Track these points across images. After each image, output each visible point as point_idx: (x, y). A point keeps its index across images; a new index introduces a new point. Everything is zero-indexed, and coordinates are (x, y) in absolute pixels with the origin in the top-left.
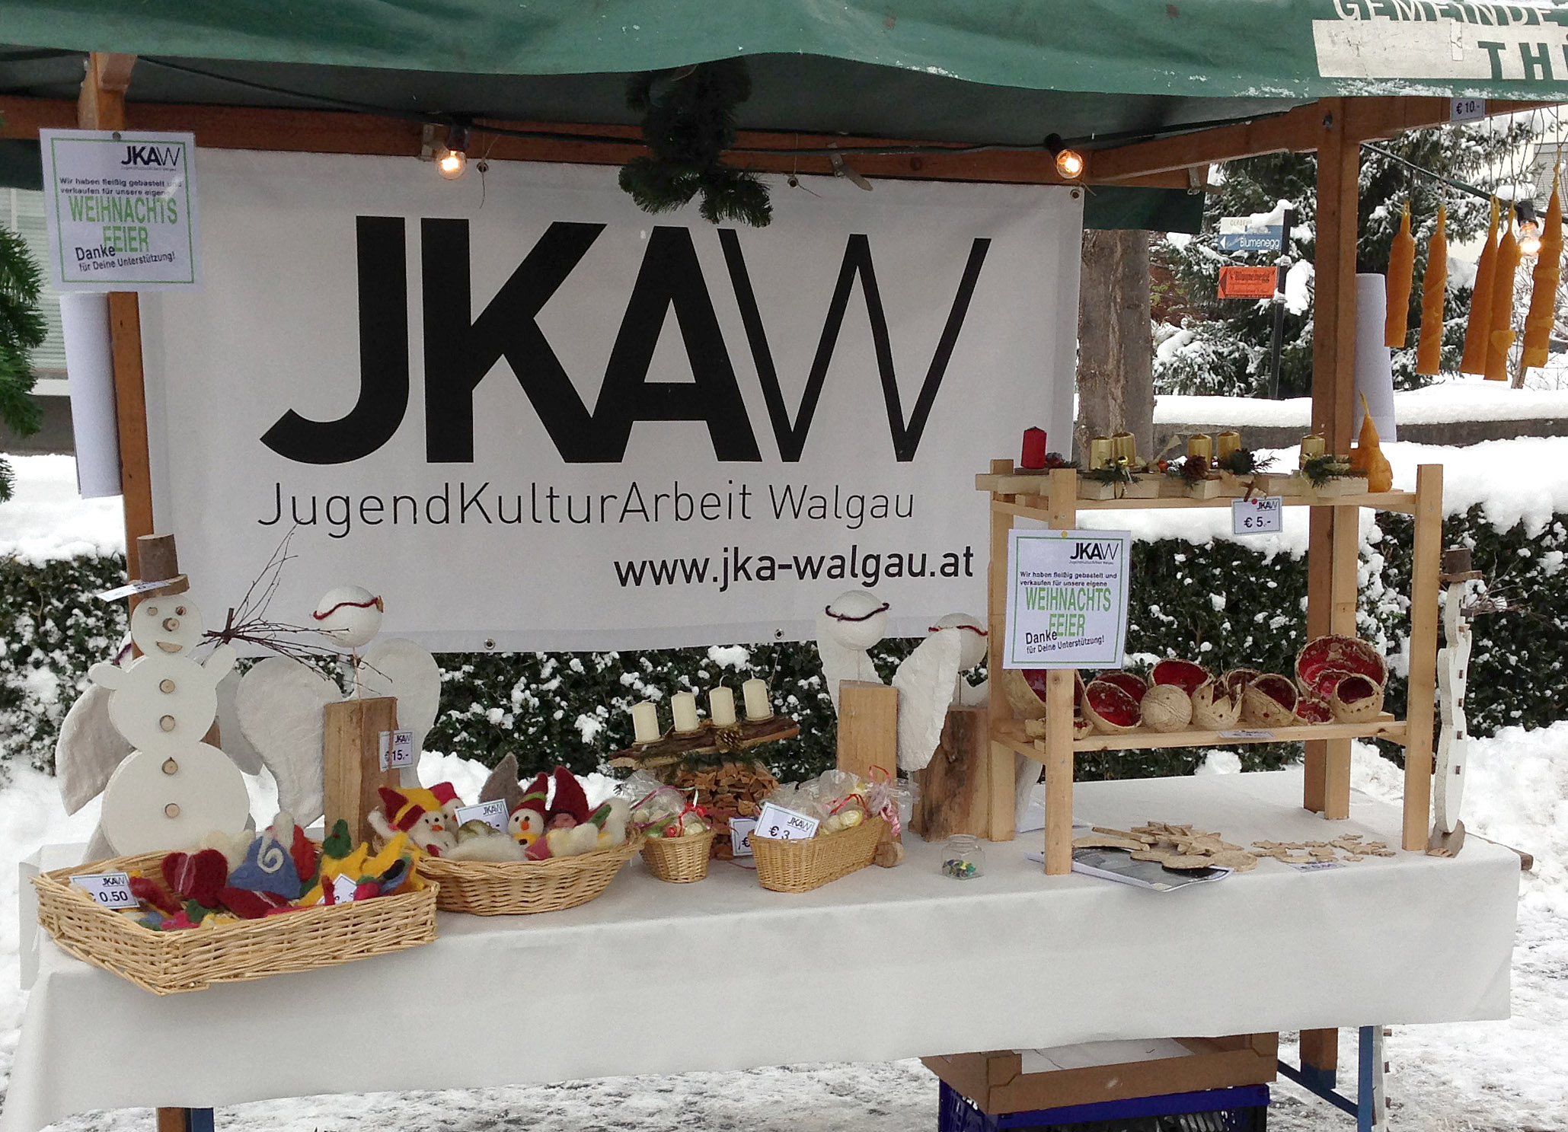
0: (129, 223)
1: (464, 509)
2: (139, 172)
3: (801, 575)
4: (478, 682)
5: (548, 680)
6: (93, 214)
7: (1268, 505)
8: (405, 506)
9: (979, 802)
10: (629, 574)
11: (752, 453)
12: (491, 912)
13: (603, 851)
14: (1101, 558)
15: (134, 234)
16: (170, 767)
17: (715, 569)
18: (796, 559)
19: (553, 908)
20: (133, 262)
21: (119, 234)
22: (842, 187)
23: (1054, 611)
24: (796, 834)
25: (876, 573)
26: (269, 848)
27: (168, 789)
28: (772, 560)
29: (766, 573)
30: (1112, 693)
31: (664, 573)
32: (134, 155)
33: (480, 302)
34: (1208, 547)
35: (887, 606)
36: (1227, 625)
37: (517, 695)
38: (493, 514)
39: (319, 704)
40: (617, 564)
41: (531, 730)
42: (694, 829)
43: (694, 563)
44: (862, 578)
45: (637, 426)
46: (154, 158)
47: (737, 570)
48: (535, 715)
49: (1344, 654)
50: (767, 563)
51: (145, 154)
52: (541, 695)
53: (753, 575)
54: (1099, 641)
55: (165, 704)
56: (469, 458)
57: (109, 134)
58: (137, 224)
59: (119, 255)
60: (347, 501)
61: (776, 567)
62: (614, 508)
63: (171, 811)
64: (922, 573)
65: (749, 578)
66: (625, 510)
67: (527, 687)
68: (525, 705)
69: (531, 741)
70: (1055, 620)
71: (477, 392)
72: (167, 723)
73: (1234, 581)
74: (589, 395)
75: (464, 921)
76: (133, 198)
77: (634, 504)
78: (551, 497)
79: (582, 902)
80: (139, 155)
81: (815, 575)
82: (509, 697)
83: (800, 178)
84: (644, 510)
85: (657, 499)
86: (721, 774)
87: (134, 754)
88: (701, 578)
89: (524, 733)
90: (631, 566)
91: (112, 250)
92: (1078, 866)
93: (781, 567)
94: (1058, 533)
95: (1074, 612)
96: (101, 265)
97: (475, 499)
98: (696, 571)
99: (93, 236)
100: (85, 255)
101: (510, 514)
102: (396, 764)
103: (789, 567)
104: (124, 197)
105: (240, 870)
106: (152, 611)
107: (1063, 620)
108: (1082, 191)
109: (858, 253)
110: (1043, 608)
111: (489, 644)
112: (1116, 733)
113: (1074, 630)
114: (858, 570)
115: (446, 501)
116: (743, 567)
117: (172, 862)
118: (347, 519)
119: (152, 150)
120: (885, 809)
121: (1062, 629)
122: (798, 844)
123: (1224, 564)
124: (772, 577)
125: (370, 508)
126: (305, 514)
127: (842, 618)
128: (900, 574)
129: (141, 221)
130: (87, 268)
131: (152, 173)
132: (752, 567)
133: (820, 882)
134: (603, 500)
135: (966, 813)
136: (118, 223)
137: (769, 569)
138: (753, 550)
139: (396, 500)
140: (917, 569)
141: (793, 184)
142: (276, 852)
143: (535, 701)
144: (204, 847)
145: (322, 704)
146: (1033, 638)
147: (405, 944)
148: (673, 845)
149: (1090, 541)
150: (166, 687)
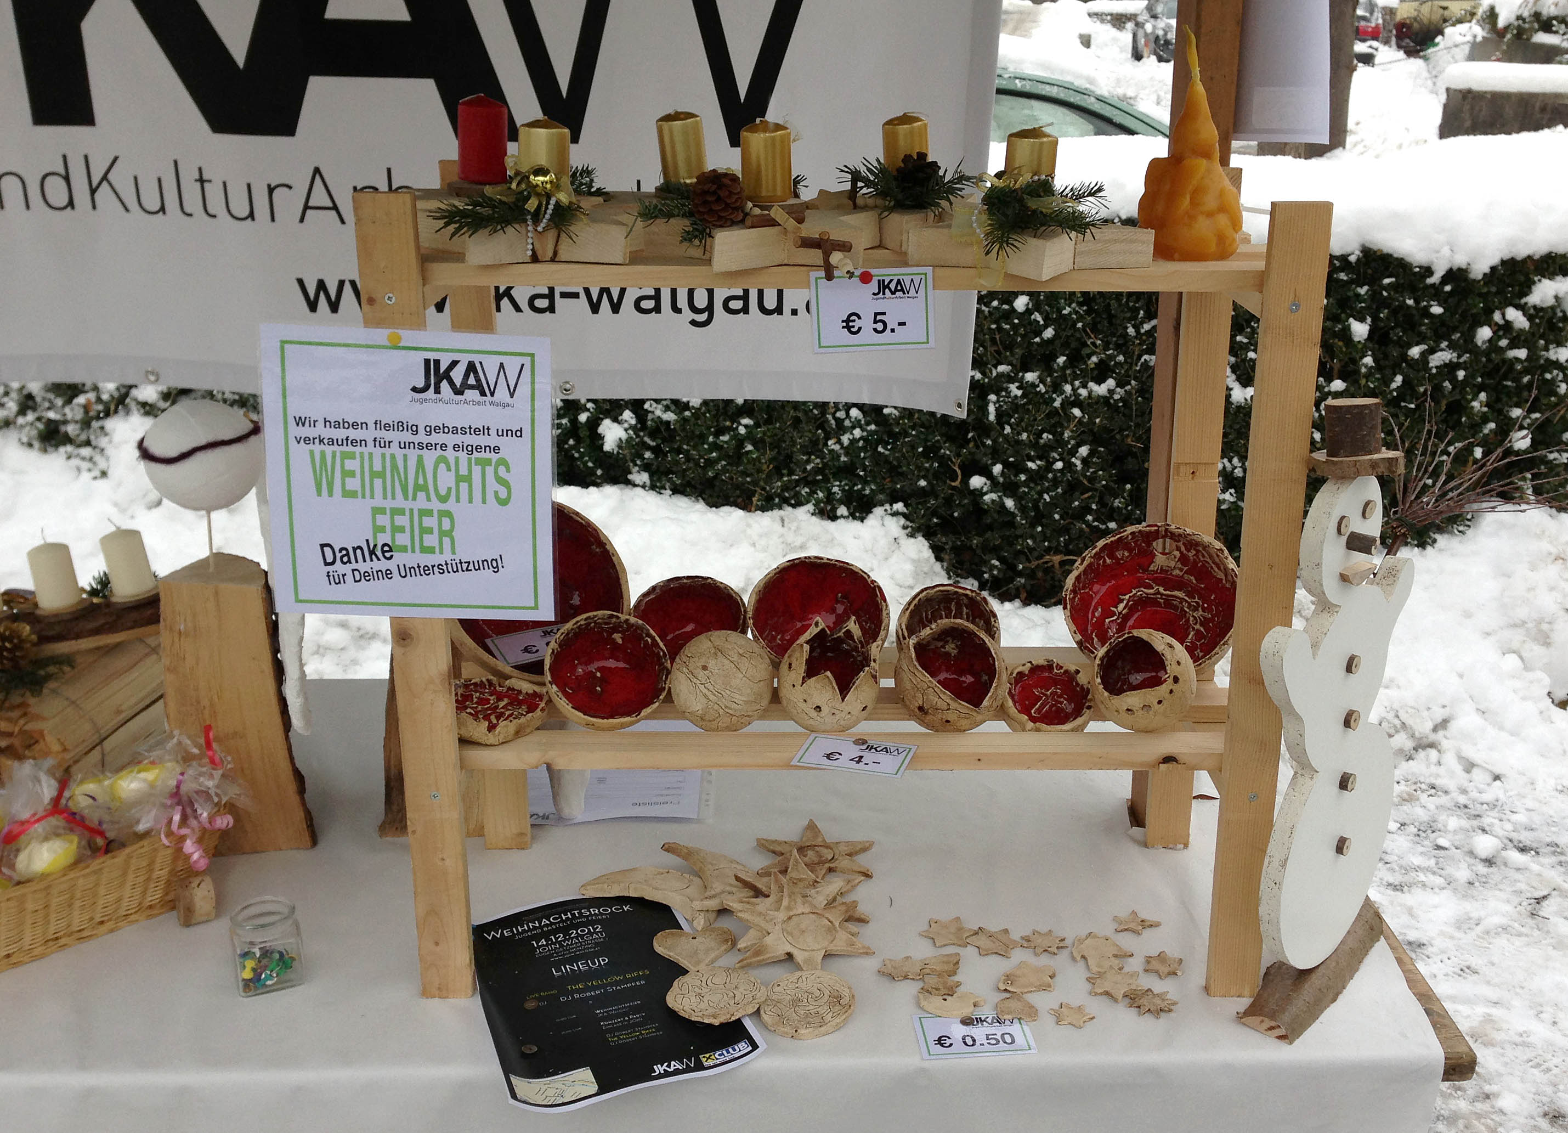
1: (93, 191)
3: (595, 308)
7: (900, 288)
10: (322, 296)
14: (483, 394)
23: (378, 501)
25: (710, 308)
28: (550, 286)
29: (542, 303)
38: (131, 201)
40: (301, 282)
44: (688, 315)
45: (316, 83)
50: (544, 290)
53: (524, 305)
54: (495, 565)
56: (89, 121)
61: (557, 295)
62: (289, 201)
64: (779, 310)
65: (518, 309)
66: (306, 207)
70: (383, 520)
77: (318, 196)
78: (201, 180)
81: (616, 308)
84: (335, 208)
85: (356, 192)
90: (321, 285)
93: (564, 295)
94: (380, 335)
95: (426, 505)
97: (105, 178)
101: (151, 201)
103: (575, 295)
107: (401, 521)
110: (353, 494)
113: (431, 540)
114: (682, 302)
115: (67, 179)
116: (508, 294)
121: (402, 539)
124: (551, 309)
128: (745, 310)
132: (521, 294)
134: (271, 189)
137: (547, 298)
140: (770, 303)
146: (336, 555)
149: (456, 357)
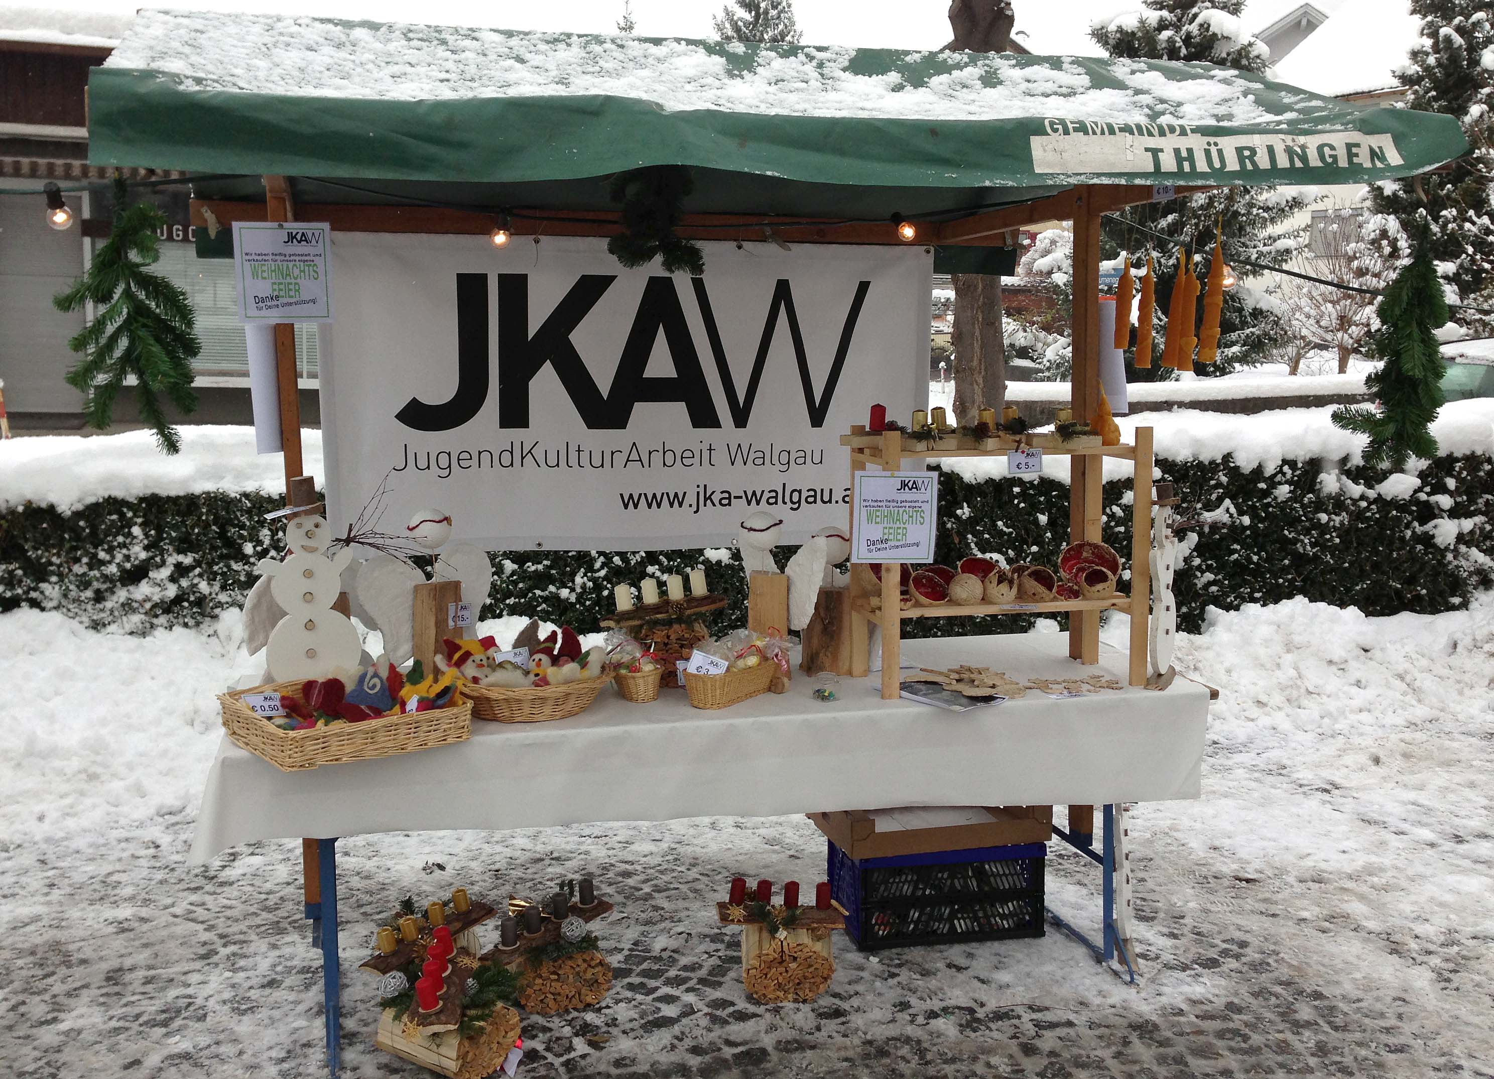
0: (288, 280)
1: (523, 458)
2: (295, 248)
3: (749, 503)
4: (553, 572)
5: (599, 570)
6: (265, 275)
7: (1033, 455)
8: (485, 457)
9: (845, 652)
10: (631, 502)
11: (712, 421)
12: (510, 721)
13: (584, 681)
14: (917, 489)
15: (291, 287)
16: (310, 625)
17: (691, 499)
18: (745, 492)
19: (552, 718)
20: (291, 304)
21: (282, 287)
22: (771, 249)
23: (886, 524)
24: (713, 671)
25: (799, 501)
26: (372, 677)
27: (309, 639)
28: (729, 493)
29: (725, 502)
30: (930, 579)
31: (654, 501)
32: (291, 237)
33: (534, 326)
34: (1036, 483)
35: (781, 522)
36: (1049, 535)
37: (579, 580)
38: (542, 462)
39: (410, 585)
40: (622, 495)
41: (588, 603)
42: (648, 667)
43: (676, 495)
44: (789, 505)
45: (637, 405)
46: (304, 239)
47: (706, 500)
48: (590, 593)
49: (1093, 553)
50: (727, 495)
51: (299, 237)
52: (594, 580)
53: (717, 503)
54: (917, 545)
55: (306, 585)
56: (526, 426)
57: (276, 224)
58: (293, 281)
59: (283, 300)
60: (449, 454)
61: (732, 497)
62: (620, 459)
63: (311, 654)
64: (830, 501)
65: (714, 505)
66: (628, 460)
67: (585, 575)
68: (584, 586)
69: (588, 610)
70: (886, 531)
71: (531, 383)
72: (308, 597)
73: (1054, 505)
74: (604, 384)
75: (493, 726)
76: (291, 264)
77: (634, 455)
78: (579, 451)
79: (571, 714)
80: (295, 237)
81: (758, 503)
82: (573, 581)
83: (745, 244)
84: (641, 460)
85: (650, 453)
86: (671, 632)
87: (287, 617)
88: (680, 505)
89: (583, 604)
90: (631, 496)
91: (277, 297)
92: (904, 693)
93: (735, 497)
94: (889, 473)
95: (899, 525)
96: (270, 307)
97: (530, 452)
98: (677, 500)
99: (264, 288)
100: (259, 300)
101: (552, 461)
102: (460, 624)
103: (741, 497)
104: (285, 263)
105: (354, 691)
106: (299, 526)
107: (892, 530)
108: (932, 249)
109: (783, 291)
110: (879, 522)
111: (539, 545)
112: (930, 606)
113: (899, 537)
114: (787, 499)
115: (512, 453)
116: (710, 498)
117: (309, 686)
118: (450, 466)
119: (303, 234)
120: (777, 655)
121: (891, 537)
122: (713, 678)
123: (1047, 494)
124: (729, 504)
125: (463, 459)
126: (423, 464)
127: (751, 529)
128: (815, 502)
129: (296, 279)
130: (261, 309)
131: (302, 248)
132: (716, 498)
133: (732, 702)
134: (613, 453)
135: (835, 658)
136: (282, 281)
137: (728, 499)
138: (716, 487)
139: (480, 453)
140: (826, 498)
141: (740, 247)
142: (376, 680)
143: (590, 584)
144: (330, 677)
145: (414, 584)
146: (871, 543)
147: (450, 740)
148: (634, 678)
149: (910, 478)
150: (308, 574)
